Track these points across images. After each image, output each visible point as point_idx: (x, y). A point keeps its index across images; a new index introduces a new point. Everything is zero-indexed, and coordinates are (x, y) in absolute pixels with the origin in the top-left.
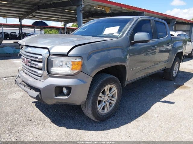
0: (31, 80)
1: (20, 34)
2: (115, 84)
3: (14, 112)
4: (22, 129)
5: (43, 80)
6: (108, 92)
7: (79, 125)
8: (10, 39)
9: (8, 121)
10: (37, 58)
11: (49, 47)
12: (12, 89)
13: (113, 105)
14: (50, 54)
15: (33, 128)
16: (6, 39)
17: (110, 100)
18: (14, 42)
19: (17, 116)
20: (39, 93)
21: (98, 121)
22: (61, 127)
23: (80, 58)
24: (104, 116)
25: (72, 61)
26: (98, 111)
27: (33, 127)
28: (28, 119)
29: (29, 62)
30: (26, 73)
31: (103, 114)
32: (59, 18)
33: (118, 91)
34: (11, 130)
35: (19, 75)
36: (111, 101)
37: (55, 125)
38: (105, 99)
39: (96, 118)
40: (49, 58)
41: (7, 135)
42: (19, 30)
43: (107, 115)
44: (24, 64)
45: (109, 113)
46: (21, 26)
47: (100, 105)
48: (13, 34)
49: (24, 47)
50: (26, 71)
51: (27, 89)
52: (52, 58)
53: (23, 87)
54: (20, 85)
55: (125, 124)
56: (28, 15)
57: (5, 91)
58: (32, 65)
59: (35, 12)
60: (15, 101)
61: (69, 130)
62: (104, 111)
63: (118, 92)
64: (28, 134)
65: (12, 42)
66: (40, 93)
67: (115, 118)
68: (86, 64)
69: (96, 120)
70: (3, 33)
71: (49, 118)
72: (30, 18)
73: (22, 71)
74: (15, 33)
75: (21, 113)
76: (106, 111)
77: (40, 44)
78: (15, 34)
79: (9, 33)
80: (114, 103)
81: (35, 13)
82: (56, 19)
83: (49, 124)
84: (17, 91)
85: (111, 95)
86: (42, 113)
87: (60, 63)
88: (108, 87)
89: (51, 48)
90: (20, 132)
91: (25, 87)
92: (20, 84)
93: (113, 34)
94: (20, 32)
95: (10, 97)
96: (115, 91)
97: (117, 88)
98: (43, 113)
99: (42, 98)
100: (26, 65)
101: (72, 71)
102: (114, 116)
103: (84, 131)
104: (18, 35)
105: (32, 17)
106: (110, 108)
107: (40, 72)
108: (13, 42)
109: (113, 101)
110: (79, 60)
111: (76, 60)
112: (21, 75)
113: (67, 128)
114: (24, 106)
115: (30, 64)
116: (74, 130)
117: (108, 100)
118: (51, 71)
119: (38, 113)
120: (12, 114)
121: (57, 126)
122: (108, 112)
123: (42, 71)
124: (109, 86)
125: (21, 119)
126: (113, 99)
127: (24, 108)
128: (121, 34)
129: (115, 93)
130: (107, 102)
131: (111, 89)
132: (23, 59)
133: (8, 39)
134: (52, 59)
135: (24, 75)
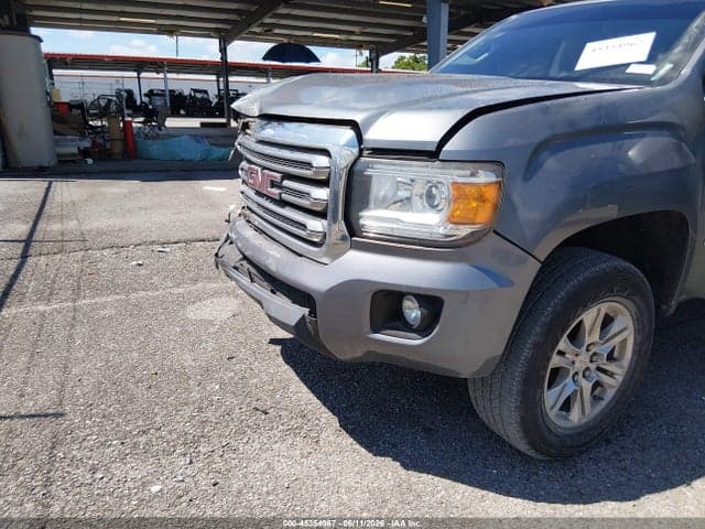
0: (278, 256)
1: (219, 96)
2: (628, 302)
3: (207, 371)
4: (233, 443)
5: (325, 260)
6: (596, 337)
7: (453, 459)
8: (188, 115)
9: (186, 404)
10: (308, 165)
11: (358, 118)
12: (200, 285)
13: (610, 394)
14: (361, 151)
15: (275, 446)
16: (175, 114)
17: (599, 369)
18: (203, 125)
19: (217, 387)
20: (306, 311)
21: (540, 457)
22: (381, 456)
23: (494, 167)
24: (569, 441)
25: (454, 183)
26: (544, 414)
27: (276, 442)
28: (254, 404)
29: (273, 184)
30: (257, 229)
31: (564, 429)
32: (352, 33)
33: (637, 332)
34: (196, 442)
35: (233, 236)
36: (600, 374)
37: (358, 446)
38: (577, 364)
39: (532, 444)
40: (357, 168)
41: (183, 461)
42: (218, 81)
43: (580, 434)
44: (251, 193)
45: (590, 429)
46: (224, 69)
47: (556, 390)
48: (199, 95)
49: (255, 124)
50: (257, 221)
51: (262, 290)
52: (368, 166)
53: (245, 281)
54: (234, 273)
55: (664, 489)
56: (249, 25)
57: (176, 291)
58: (285, 196)
59: (273, 12)
60: (212, 330)
61: (414, 476)
62: (566, 418)
63: (639, 340)
64: (255, 467)
65: (195, 123)
66: (313, 312)
67: (614, 453)
68: (516, 198)
69: (531, 453)
70: (167, 93)
71: (332, 410)
72: (254, 37)
73: (242, 222)
74: (206, 92)
75: (232, 378)
76: (575, 416)
77: (323, 106)
78: (205, 96)
79: (187, 92)
80: (613, 384)
81: (271, 17)
82: (343, 37)
83: (332, 438)
84: (216, 294)
85: (604, 350)
86: (305, 389)
87: (398, 189)
88: (599, 310)
89: (370, 121)
90: (226, 456)
91: (252, 281)
92: (235, 268)
93: (628, 65)
94: (222, 87)
95: (192, 313)
96: (625, 334)
97: (638, 321)
98: (310, 388)
99: (317, 333)
100: (258, 193)
101: (450, 229)
102: (608, 442)
103: (479, 492)
104: (215, 101)
105: (260, 34)
106: (593, 405)
107: (316, 225)
108: (198, 125)
109: (611, 375)
110: (485, 177)
111: (473, 175)
112: (237, 233)
113: (406, 466)
114: (243, 353)
115: (276, 191)
116: (436, 479)
117: (588, 369)
118: (362, 222)
119: (293, 388)
120: (199, 377)
121: (363, 450)
122: (585, 420)
123: (325, 222)
124: (604, 308)
125: (230, 400)
126: (610, 367)
127: (241, 362)
128: (668, 67)
129: (624, 342)
130: (584, 376)
131: (608, 321)
132: (251, 172)
133: (182, 112)
134: (369, 172)
135: (249, 233)
